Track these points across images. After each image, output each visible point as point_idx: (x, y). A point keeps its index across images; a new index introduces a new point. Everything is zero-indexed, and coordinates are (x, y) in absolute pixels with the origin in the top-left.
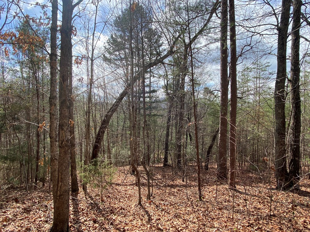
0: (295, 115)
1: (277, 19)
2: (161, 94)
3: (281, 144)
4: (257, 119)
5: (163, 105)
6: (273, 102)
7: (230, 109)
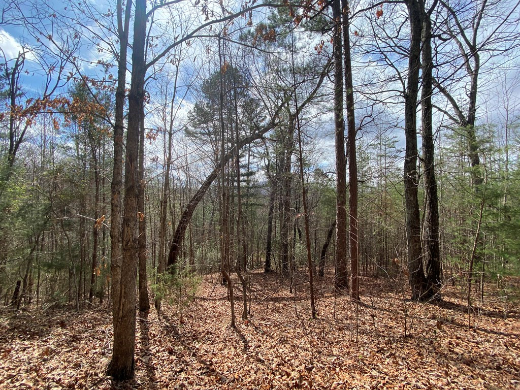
0: (430, 203)
1: (403, 84)
2: (261, 177)
3: (415, 241)
4: (383, 208)
5: (264, 192)
6: (402, 187)
7: (348, 195)
